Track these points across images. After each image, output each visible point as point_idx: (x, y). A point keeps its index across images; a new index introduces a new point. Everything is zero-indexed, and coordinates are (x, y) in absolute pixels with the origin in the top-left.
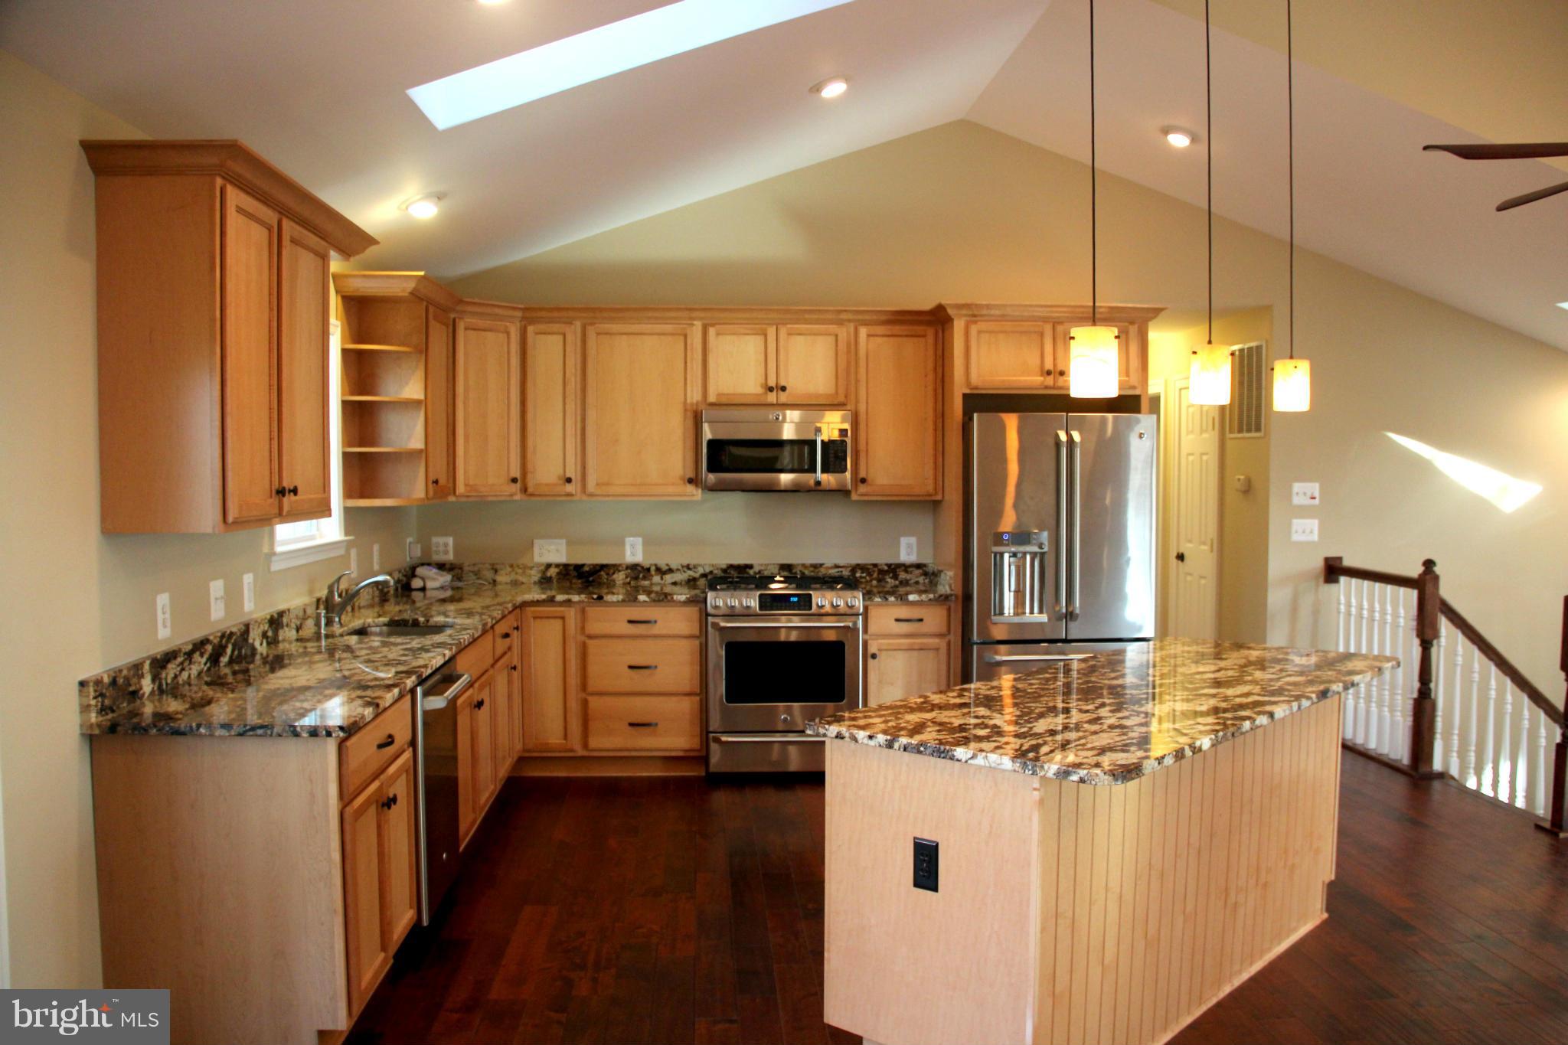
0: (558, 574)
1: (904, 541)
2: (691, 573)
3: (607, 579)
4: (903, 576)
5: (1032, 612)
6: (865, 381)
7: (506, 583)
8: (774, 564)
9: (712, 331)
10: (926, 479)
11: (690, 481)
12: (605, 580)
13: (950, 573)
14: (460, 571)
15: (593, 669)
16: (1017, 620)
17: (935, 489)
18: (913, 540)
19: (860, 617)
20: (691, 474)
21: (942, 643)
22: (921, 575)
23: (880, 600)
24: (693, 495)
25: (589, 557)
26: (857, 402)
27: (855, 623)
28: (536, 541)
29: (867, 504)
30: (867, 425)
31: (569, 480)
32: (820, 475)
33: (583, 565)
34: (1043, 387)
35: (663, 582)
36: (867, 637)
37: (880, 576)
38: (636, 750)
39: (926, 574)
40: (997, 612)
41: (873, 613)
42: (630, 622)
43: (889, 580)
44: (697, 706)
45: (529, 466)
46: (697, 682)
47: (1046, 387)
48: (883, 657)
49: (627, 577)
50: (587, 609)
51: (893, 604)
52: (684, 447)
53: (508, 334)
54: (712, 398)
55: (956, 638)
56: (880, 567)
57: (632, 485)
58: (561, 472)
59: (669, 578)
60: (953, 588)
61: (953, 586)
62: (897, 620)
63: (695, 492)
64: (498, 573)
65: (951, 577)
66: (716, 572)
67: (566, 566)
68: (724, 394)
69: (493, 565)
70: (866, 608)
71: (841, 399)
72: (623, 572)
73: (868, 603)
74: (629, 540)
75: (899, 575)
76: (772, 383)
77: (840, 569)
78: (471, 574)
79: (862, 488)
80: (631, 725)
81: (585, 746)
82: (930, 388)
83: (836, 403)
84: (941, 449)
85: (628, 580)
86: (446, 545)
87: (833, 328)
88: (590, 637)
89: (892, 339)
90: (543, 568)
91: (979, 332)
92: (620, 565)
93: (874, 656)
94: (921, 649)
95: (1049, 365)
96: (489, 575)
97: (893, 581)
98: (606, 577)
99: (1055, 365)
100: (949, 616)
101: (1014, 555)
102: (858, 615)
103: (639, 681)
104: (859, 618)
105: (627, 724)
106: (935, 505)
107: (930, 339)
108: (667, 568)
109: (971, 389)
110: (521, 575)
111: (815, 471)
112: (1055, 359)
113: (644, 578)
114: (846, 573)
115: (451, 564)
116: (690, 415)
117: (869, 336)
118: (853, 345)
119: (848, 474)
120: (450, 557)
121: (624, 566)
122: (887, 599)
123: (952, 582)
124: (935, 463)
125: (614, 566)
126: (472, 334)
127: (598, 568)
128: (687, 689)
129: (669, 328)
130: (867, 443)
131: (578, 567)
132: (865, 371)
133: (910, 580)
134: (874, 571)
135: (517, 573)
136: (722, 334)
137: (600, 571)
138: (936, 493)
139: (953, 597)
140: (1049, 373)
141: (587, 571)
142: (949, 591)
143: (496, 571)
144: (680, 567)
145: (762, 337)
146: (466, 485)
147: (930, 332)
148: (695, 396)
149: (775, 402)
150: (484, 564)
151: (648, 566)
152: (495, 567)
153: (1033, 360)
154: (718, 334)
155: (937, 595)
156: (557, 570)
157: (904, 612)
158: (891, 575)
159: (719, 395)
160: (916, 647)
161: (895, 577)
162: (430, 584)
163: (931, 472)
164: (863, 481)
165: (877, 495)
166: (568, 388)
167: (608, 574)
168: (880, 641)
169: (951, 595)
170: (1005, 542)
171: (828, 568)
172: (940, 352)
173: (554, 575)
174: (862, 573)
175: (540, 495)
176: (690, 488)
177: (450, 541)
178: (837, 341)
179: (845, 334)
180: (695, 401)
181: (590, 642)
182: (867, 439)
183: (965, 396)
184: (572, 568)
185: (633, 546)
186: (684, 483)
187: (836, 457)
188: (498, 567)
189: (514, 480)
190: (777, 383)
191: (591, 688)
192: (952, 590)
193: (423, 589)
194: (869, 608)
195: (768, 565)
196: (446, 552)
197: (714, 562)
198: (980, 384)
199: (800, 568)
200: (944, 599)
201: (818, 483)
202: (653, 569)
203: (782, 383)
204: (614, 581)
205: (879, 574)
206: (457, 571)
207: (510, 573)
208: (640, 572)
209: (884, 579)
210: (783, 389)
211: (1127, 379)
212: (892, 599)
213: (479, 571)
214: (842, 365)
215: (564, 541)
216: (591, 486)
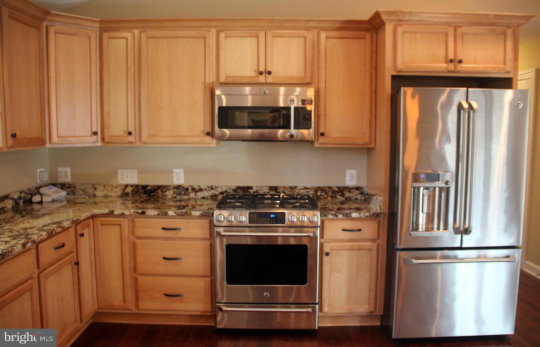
0: (132, 191)
1: (348, 172)
2: (213, 191)
3: (162, 195)
4: (347, 194)
5: (438, 229)
6: (324, 67)
7: (102, 196)
8: (266, 186)
9: (222, 35)
10: (364, 133)
11: (208, 134)
12: (161, 195)
13: (380, 198)
14: (74, 188)
15: (140, 259)
16: (428, 234)
17: (370, 140)
18: (354, 172)
19: (318, 228)
20: (208, 129)
21: (373, 246)
22: (360, 194)
23: (332, 216)
24: (210, 143)
26: (319, 82)
27: (315, 233)
28: (119, 171)
29: (326, 150)
30: (325, 97)
31: (130, 134)
32: (293, 131)
33: (147, 186)
34: (447, 71)
35: (196, 197)
36: (322, 241)
37: (333, 195)
38: (169, 310)
39: (362, 193)
40: (414, 227)
41: (328, 225)
42: (163, 229)
43: (338, 197)
44: (209, 284)
45: (106, 123)
46: (208, 269)
47: (449, 72)
48: (333, 254)
49: (174, 194)
50: (136, 219)
51: (341, 219)
52: (205, 112)
53: (90, 38)
54: (222, 80)
55: (383, 241)
56: (333, 189)
57: (170, 136)
58: (126, 128)
59: (200, 195)
60: (382, 208)
61: (382, 207)
62: (343, 230)
63: (211, 142)
64: (96, 190)
65: (381, 201)
66: (229, 191)
67: (137, 186)
68: (230, 77)
69: (93, 185)
70: (322, 222)
71: (308, 80)
72: (172, 191)
73: (324, 218)
74: (175, 171)
75: (345, 194)
76: (262, 69)
77: (308, 190)
78: (80, 191)
79: (322, 140)
80: (166, 295)
81: (137, 307)
82: (368, 73)
83: (305, 83)
84: (374, 113)
85: (175, 195)
86: (66, 172)
87: (302, 32)
88: (138, 238)
89: (342, 40)
90: (123, 187)
91: (404, 32)
92: (170, 186)
93: (327, 254)
94: (360, 249)
95: (451, 56)
96: (91, 191)
97: (341, 198)
98: (161, 193)
99: (455, 56)
100: (379, 228)
101: (427, 188)
102: (317, 227)
103: (170, 267)
104: (317, 230)
105: (163, 294)
106: (369, 151)
107: (368, 40)
108: (199, 188)
109: (397, 72)
110: (110, 192)
111: (289, 127)
112: (455, 52)
113: (185, 194)
114: (311, 192)
115: (69, 184)
116: (208, 91)
117: (327, 38)
118: (316, 45)
119: (312, 131)
120: (69, 180)
121: (172, 187)
122: (337, 216)
123: (381, 204)
124: (370, 123)
125: (166, 186)
126: (60, 37)
127: (156, 188)
128: (202, 273)
129: (194, 33)
130: (325, 110)
131: (144, 187)
132: (324, 60)
133: (352, 197)
134: (329, 192)
135: (107, 190)
136: (229, 37)
137: (157, 189)
138: (370, 144)
139: (382, 215)
140: (451, 61)
141: (150, 190)
142: (379, 211)
143: (95, 189)
144: (207, 188)
145: (256, 39)
146: (57, 138)
147: (368, 35)
148: (211, 78)
149: (264, 82)
150: (87, 184)
151: (187, 187)
152: (94, 187)
153: (441, 52)
154: (226, 37)
155: (371, 214)
156: (131, 189)
157: (348, 224)
158: (340, 194)
159: (227, 77)
160: (356, 248)
161: (343, 195)
162: (45, 199)
163: (368, 129)
164: (322, 134)
165: (332, 144)
166: (129, 73)
167: (162, 192)
168: (332, 244)
169: (381, 213)
170: (421, 180)
171: (300, 189)
172: (374, 50)
173: (130, 192)
174: (322, 192)
175: (112, 143)
176: (208, 139)
177: (69, 170)
178: (305, 41)
179: (311, 37)
180: (211, 81)
181: (138, 241)
182: (325, 106)
183: (393, 77)
184: (140, 187)
185: (178, 174)
186: (204, 135)
187: (305, 119)
188: (96, 186)
189: (95, 134)
190: (265, 70)
191: (139, 271)
192: (381, 210)
193: (41, 202)
194: (325, 221)
195: (262, 187)
196: (66, 177)
197: (228, 185)
198: (404, 69)
199: (282, 189)
200: (376, 216)
201: (292, 136)
202: (190, 188)
203: (269, 69)
204: (166, 196)
205: (332, 193)
206: (72, 188)
207: (104, 190)
208: (182, 191)
209: (336, 196)
210: (269, 73)
211: (504, 66)
212: (340, 216)
213: (85, 188)
214: (309, 57)
215: (136, 171)
216: (145, 137)
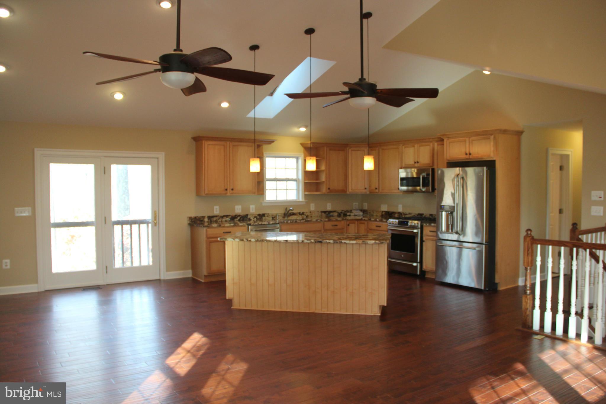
0: (384, 214)
2: (410, 215)
6: (437, 159)
19: (419, 229)
23: (425, 224)
24: (400, 193)
25: (392, 210)
26: (435, 165)
28: (381, 205)
31: (376, 189)
32: (421, 187)
33: (389, 212)
40: (441, 230)
41: (424, 228)
42: (376, 226)
45: (370, 185)
50: (369, 222)
53: (364, 151)
57: (389, 190)
58: (375, 186)
62: (430, 231)
64: (374, 213)
67: (386, 212)
69: (373, 210)
71: (431, 165)
74: (400, 205)
76: (416, 161)
87: (430, 143)
90: (382, 212)
91: (449, 142)
93: (424, 241)
99: (469, 151)
108: (406, 214)
109: (448, 161)
110: (378, 214)
111: (419, 186)
112: (469, 149)
117: (438, 145)
118: (434, 148)
125: (395, 212)
126: (353, 152)
127: (392, 213)
129: (395, 147)
132: (437, 156)
140: (467, 154)
145: (414, 148)
146: (351, 190)
149: (417, 166)
153: (463, 150)
154: (405, 147)
159: (405, 165)
160: (434, 240)
164: (436, 189)
168: (426, 237)
178: (431, 147)
189: (366, 188)
198: (450, 159)
201: (421, 190)
202: (403, 214)
211: (490, 154)
212: (428, 224)
213: (371, 212)
215: (387, 205)
216: (381, 190)
